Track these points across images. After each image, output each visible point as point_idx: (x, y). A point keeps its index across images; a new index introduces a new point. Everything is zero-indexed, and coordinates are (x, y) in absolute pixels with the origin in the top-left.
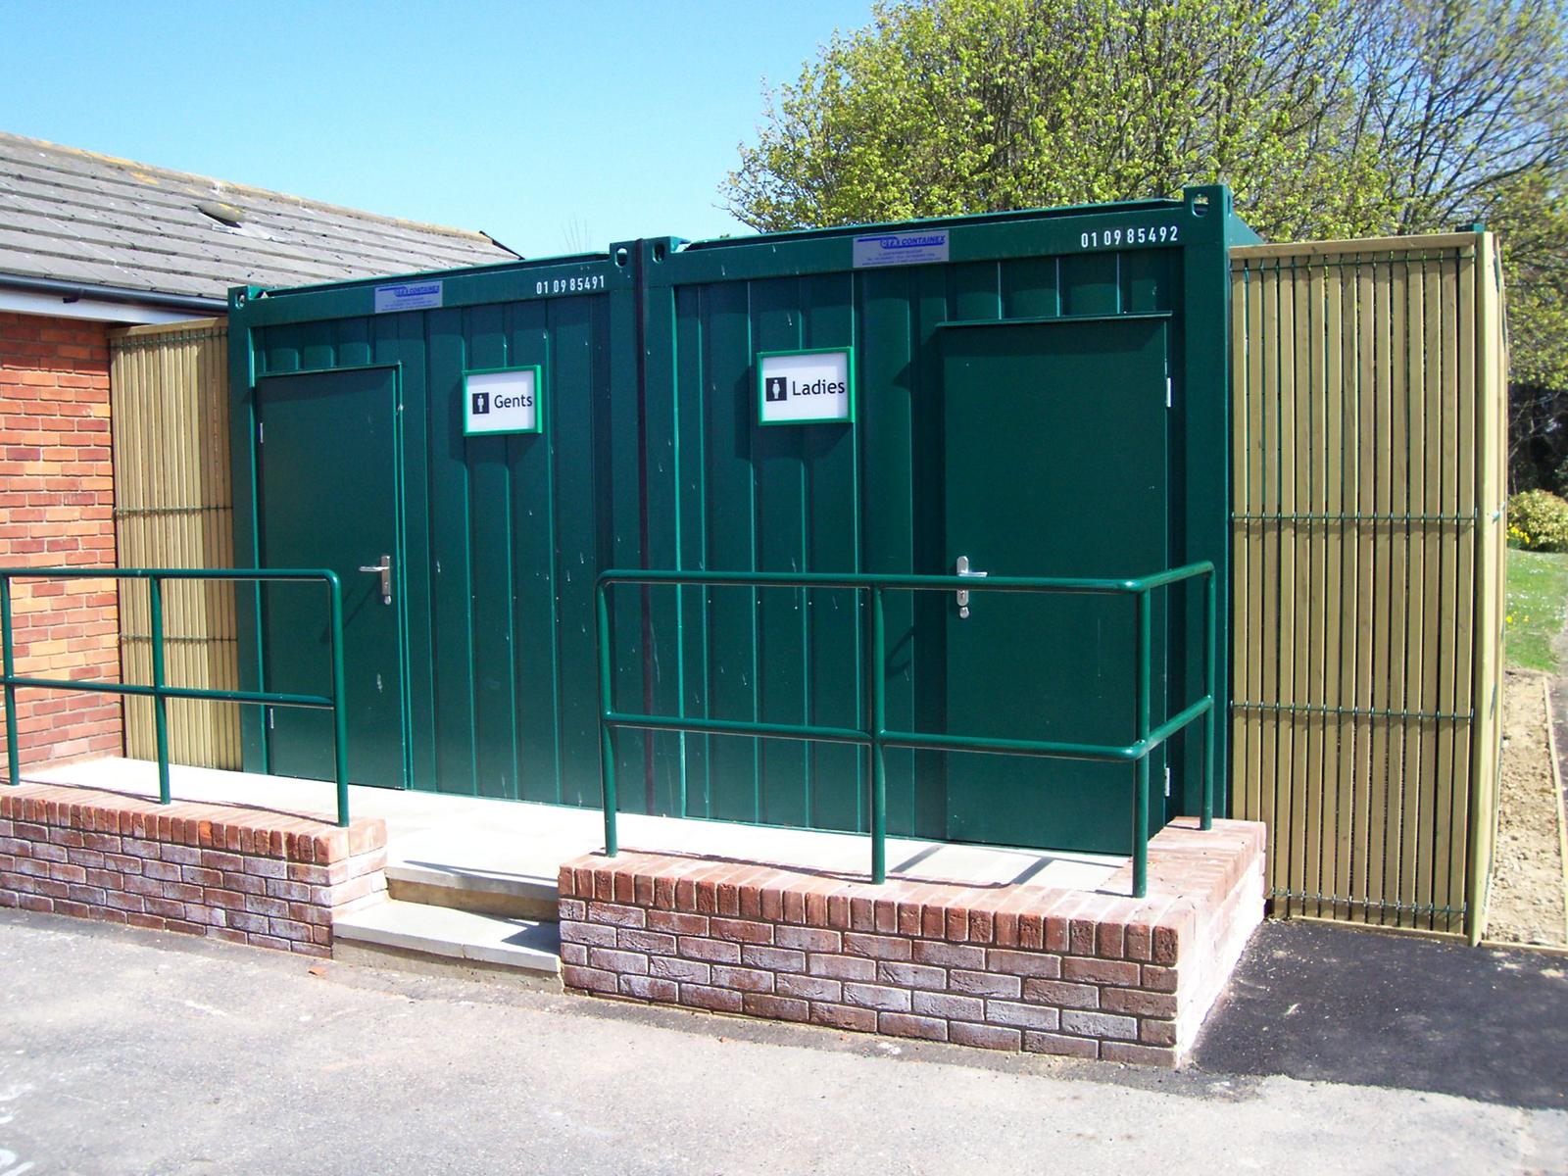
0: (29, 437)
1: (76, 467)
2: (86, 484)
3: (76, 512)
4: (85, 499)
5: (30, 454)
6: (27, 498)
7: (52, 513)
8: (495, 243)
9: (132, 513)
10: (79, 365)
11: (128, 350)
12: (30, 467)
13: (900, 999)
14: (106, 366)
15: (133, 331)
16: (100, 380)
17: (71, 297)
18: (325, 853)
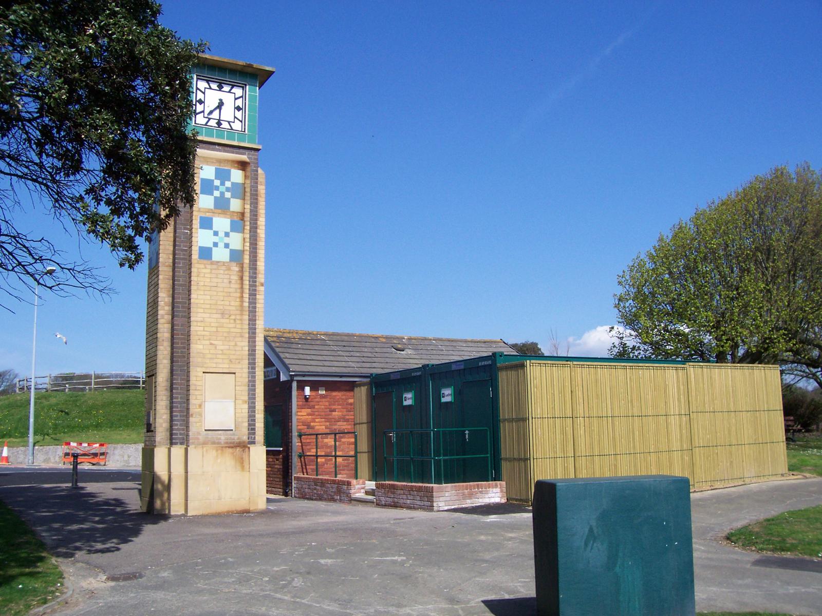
0: (334, 407)
1: (345, 413)
2: (347, 417)
3: (345, 423)
4: (347, 420)
5: (334, 410)
6: (333, 420)
7: (339, 423)
8: (504, 343)
9: (357, 424)
10: (346, 390)
11: (357, 387)
12: (334, 413)
13: (408, 502)
14: (353, 390)
15: (357, 382)
16: (351, 394)
17: (341, 376)
18: (350, 483)
